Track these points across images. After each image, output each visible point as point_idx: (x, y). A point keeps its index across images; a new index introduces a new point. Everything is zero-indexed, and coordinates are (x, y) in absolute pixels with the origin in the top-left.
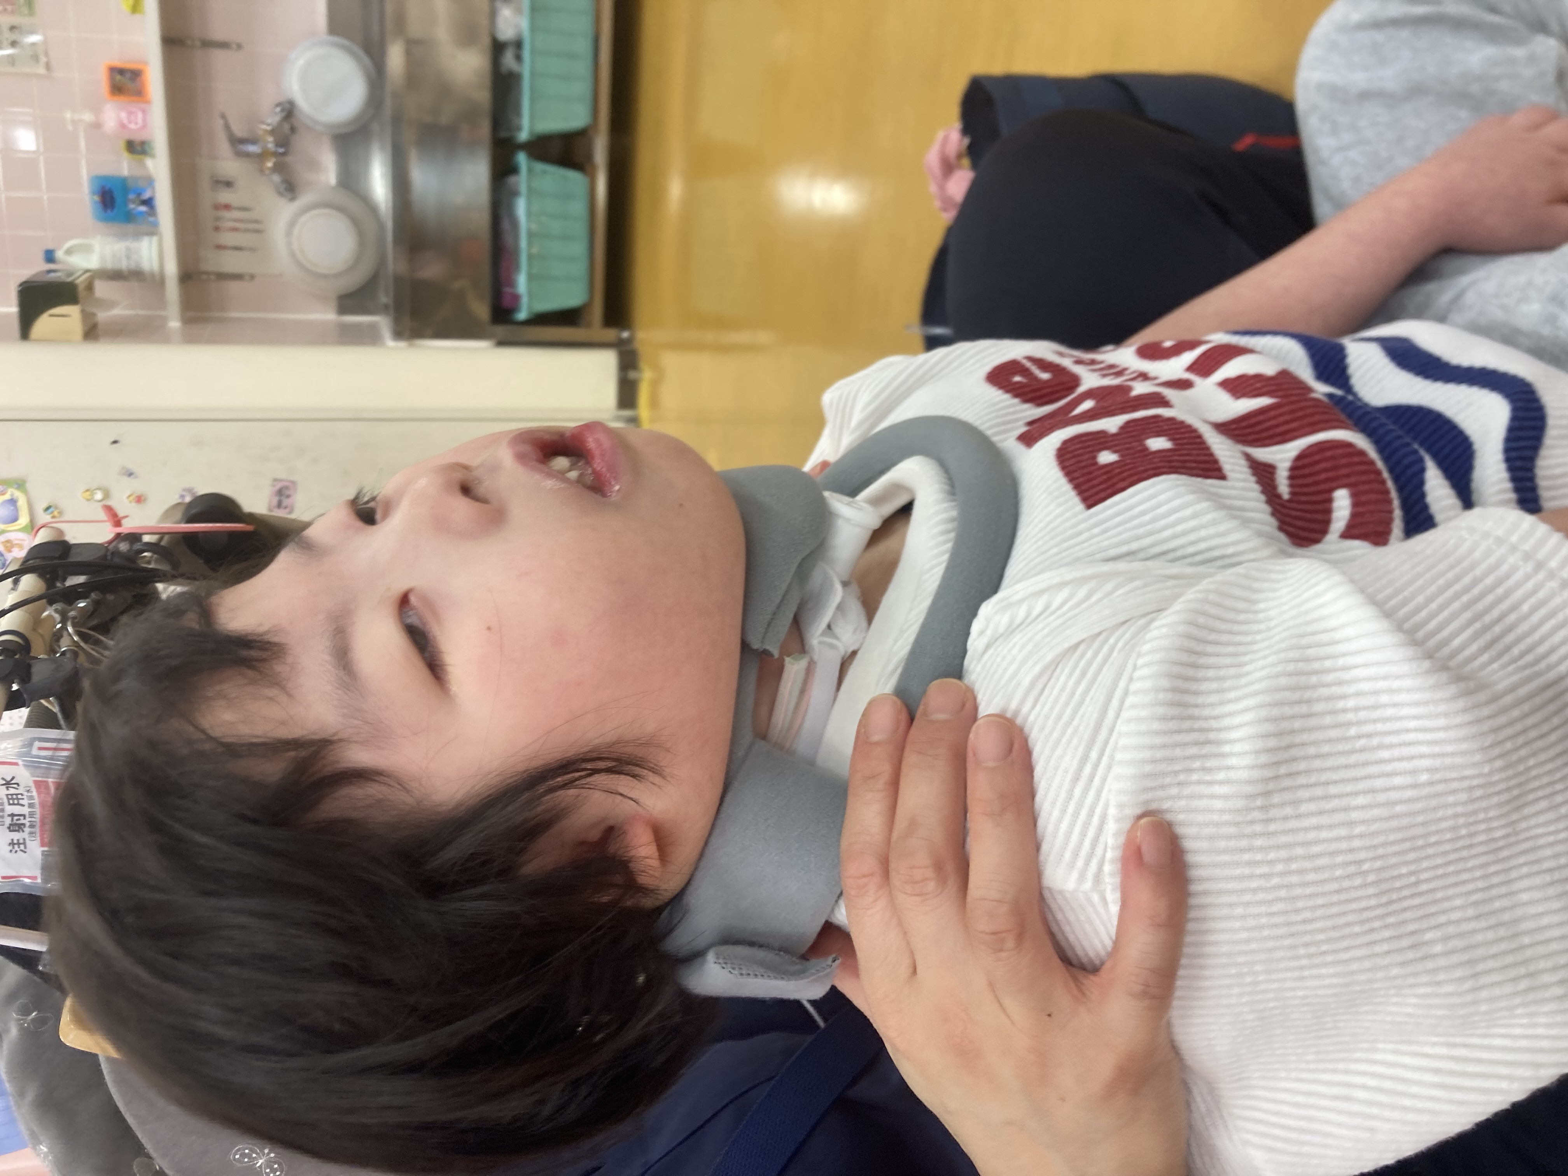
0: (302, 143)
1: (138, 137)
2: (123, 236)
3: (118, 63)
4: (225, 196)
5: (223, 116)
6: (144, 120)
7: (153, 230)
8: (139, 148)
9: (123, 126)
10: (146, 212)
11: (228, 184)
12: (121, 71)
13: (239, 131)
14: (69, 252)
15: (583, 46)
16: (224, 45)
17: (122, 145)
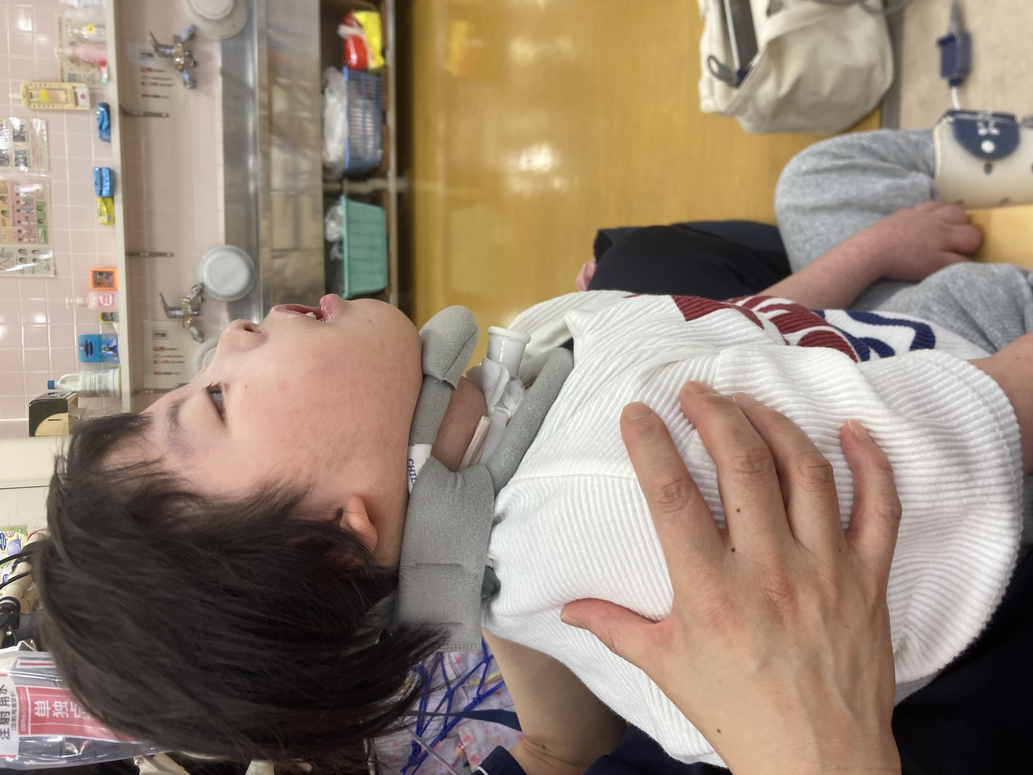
0: (210, 308)
1: (109, 311)
2: (97, 370)
3: (98, 269)
4: (161, 342)
5: (161, 295)
6: (113, 300)
7: (116, 365)
8: (109, 317)
9: (100, 304)
10: (112, 355)
11: (163, 335)
12: (101, 273)
13: (170, 303)
14: (63, 382)
15: (380, 242)
16: (163, 255)
17: (100, 316)
